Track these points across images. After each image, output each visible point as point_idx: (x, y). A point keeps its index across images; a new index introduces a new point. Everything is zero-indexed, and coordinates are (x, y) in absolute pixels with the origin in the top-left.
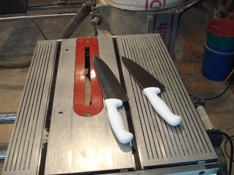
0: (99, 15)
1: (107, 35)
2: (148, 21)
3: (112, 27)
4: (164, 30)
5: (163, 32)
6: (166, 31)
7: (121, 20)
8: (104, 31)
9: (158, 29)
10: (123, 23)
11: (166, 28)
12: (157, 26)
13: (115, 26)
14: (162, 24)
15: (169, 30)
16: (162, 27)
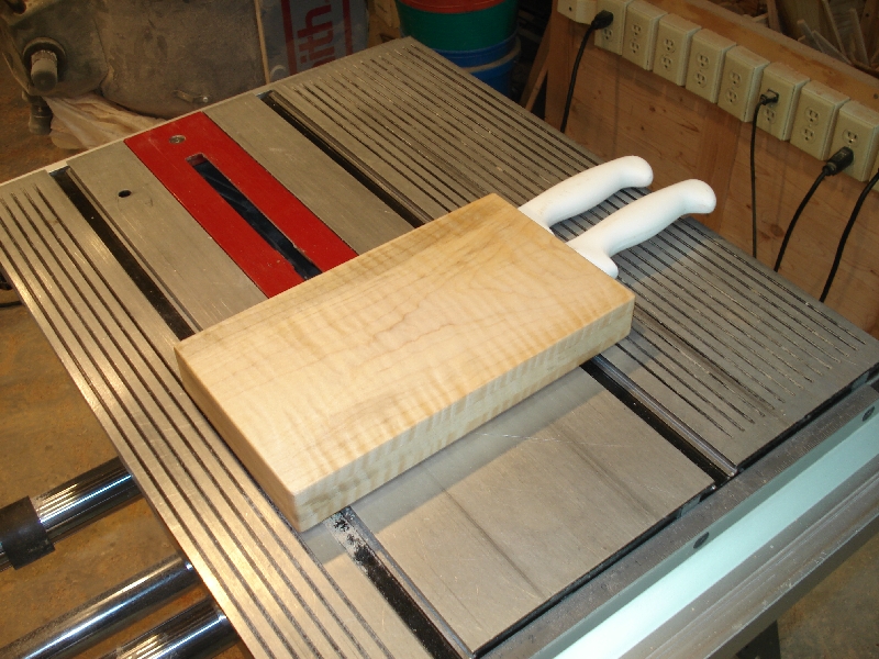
0: (52, 42)
1: (94, 111)
2: (263, 13)
3: (111, 75)
4: (323, 34)
5: (322, 41)
6: (331, 34)
7: (148, 37)
8: (80, 102)
9: (302, 34)
10: (161, 44)
11: (330, 24)
12: (299, 24)
13: (125, 67)
14: (312, 14)
15: (339, 28)
16: (316, 21)
